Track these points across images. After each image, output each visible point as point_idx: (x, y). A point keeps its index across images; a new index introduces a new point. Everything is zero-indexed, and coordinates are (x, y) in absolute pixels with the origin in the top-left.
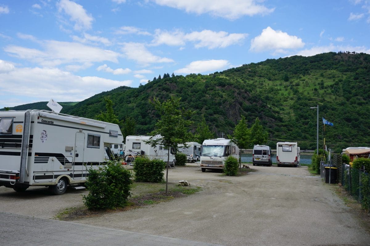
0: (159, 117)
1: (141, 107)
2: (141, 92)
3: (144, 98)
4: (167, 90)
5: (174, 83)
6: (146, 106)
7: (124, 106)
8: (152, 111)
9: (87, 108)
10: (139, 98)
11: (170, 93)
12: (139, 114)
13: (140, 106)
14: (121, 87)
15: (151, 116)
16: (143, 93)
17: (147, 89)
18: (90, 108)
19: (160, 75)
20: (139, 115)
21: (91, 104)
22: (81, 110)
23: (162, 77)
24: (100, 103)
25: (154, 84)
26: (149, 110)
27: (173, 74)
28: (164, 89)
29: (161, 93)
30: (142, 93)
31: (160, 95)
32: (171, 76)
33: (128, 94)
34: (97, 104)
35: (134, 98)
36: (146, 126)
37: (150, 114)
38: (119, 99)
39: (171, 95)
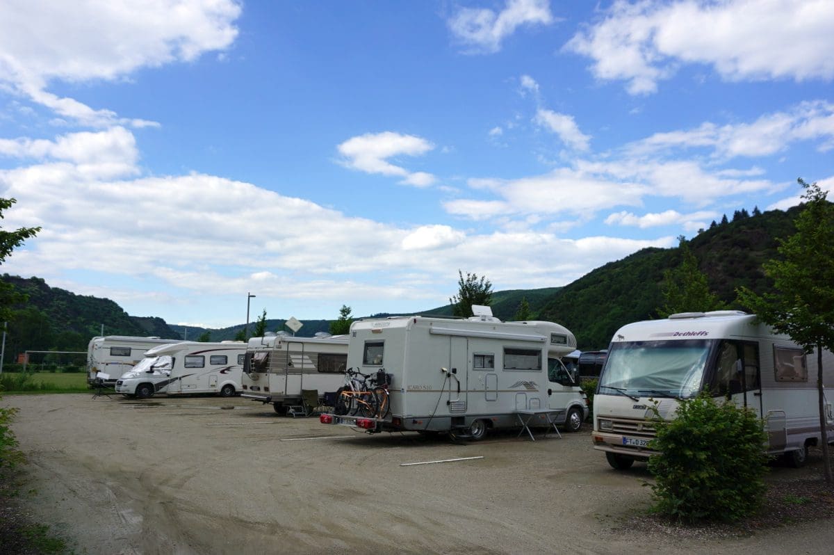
4: (743, 245)
5: (759, 228)
7: (648, 287)
9: (576, 297)
11: (752, 250)
14: (644, 249)
17: (698, 247)
18: (582, 296)
19: (725, 216)
23: (730, 219)
24: (601, 284)
25: (712, 235)
27: (756, 209)
28: (736, 244)
29: (730, 253)
31: (727, 256)
32: (751, 214)
33: (657, 262)
34: (595, 287)
38: (637, 273)
39: (753, 255)
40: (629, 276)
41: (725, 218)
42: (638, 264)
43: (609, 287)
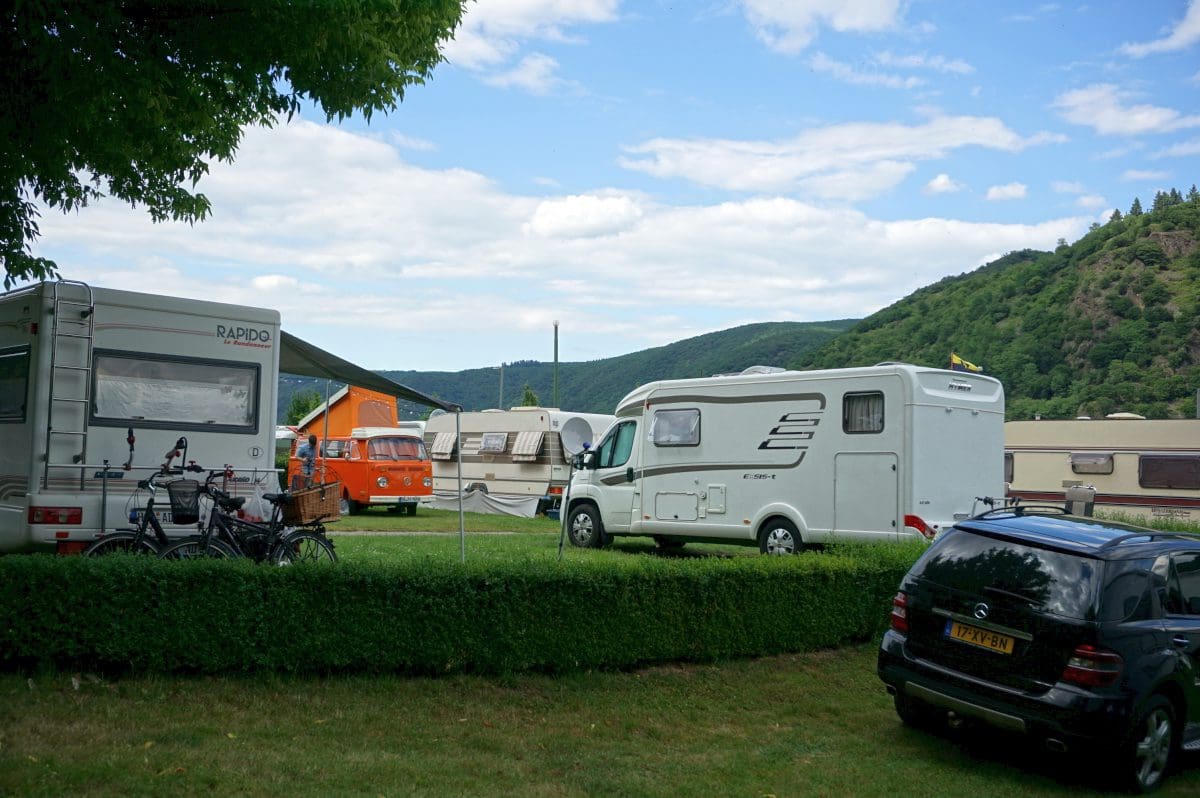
0: (1103, 366)
1: (1040, 329)
2: (1055, 270)
3: (1061, 292)
4: (1151, 258)
5: (1181, 229)
6: (1062, 326)
8: (1078, 343)
9: (858, 343)
10: (1042, 296)
11: (1163, 268)
12: (1027, 356)
13: (1038, 324)
15: (1073, 361)
16: (1062, 276)
17: (1076, 261)
18: (867, 342)
19: (1137, 201)
20: (1028, 361)
21: (874, 329)
22: (834, 351)
24: (904, 321)
25: (1108, 236)
26: (1070, 339)
27: (1197, 188)
28: (1135, 256)
29: (1124, 273)
30: (1057, 275)
31: (1118, 278)
32: (1183, 200)
33: (1007, 282)
34: (893, 327)
35: (1026, 295)
36: (1049, 402)
37: (1069, 357)
38: (969, 302)
39: (1162, 278)
40: (956, 307)
41: (1137, 206)
42: (976, 287)
43: (917, 328)
